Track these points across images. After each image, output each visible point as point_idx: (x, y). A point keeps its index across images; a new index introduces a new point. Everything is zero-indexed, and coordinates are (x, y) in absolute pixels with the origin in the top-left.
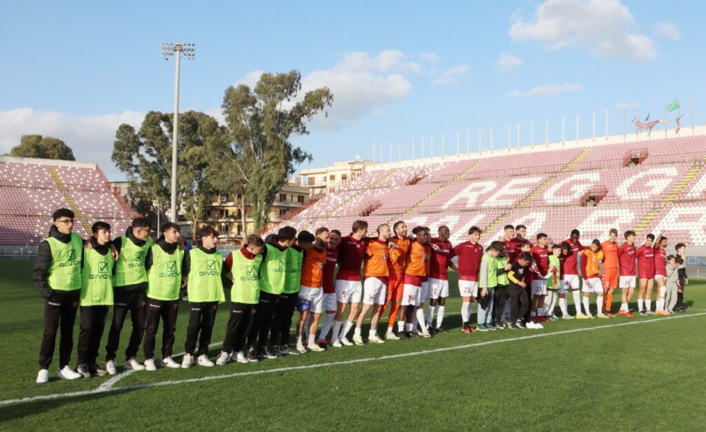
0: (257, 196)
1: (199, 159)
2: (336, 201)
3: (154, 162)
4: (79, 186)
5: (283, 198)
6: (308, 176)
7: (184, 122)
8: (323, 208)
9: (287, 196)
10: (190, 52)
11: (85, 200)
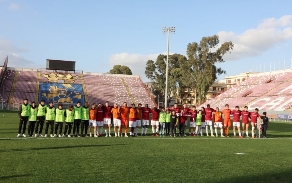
0: (201, 89)
1: (178, 73)
2: (234, 90)
3: (161, 75)
4: (132, 85)
5: (214, 89)
6: (228, 80)
7: (173, 59)
8: (228, 93)
9: (216, 88)
10: (173, 31)
11: (134, 90)
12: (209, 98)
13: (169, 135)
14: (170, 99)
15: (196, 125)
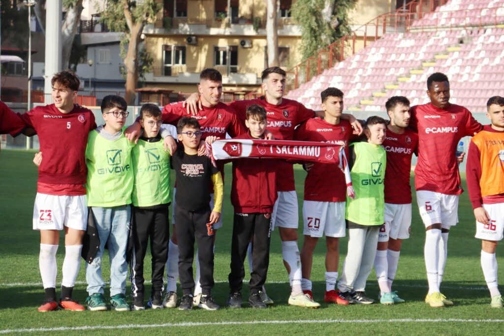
12: (371, 32)
13: (160, 302)
14: (77, 38)
15: (349, 225)
